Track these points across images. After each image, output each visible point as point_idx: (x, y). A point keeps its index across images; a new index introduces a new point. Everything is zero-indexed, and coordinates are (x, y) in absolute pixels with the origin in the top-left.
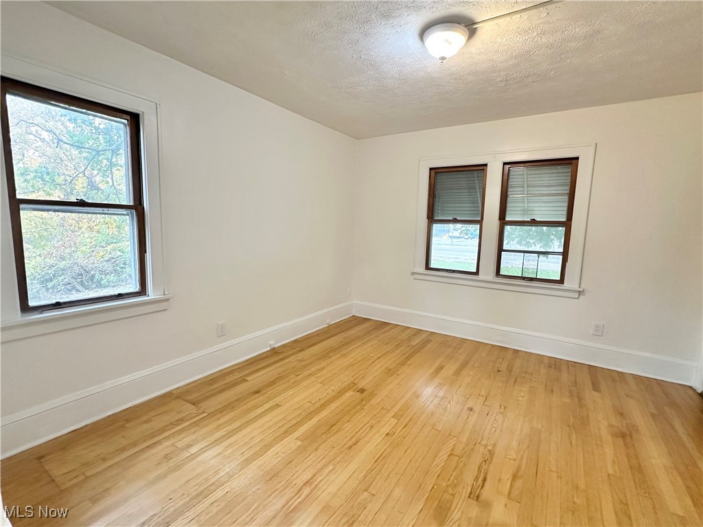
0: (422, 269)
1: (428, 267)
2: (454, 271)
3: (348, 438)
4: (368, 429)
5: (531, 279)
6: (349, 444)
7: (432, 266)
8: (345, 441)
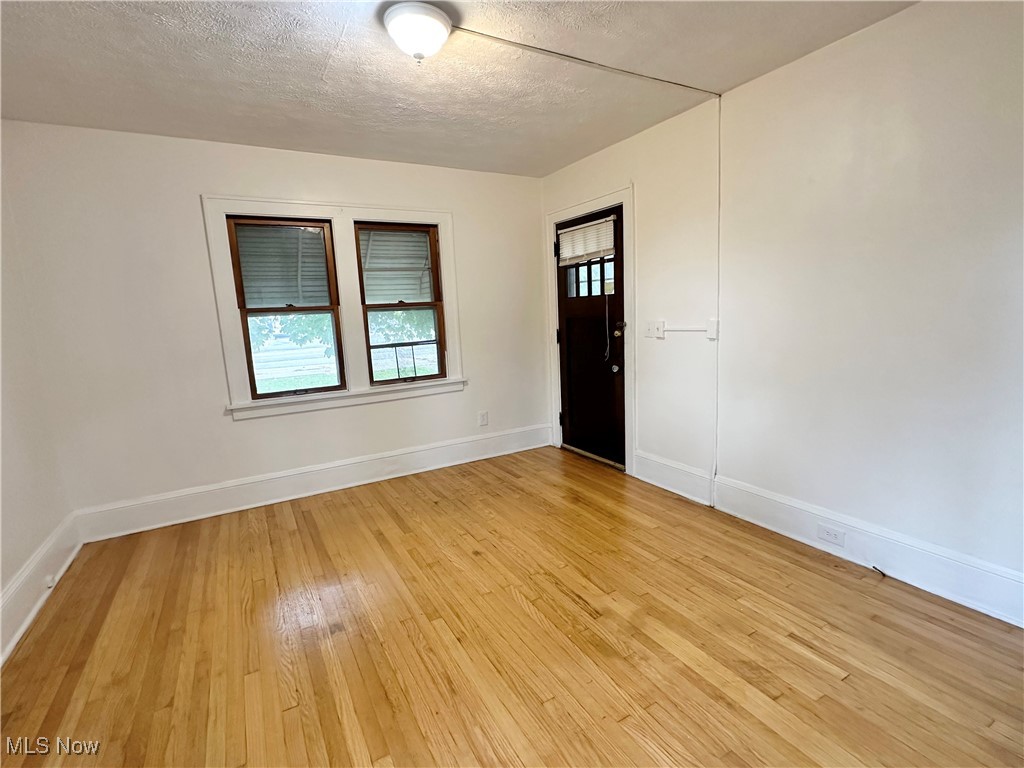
0: (248, 401)
1: (255, 396)
2: (306, 391)
3: (431, 685)
4: (431, 655)
5: (414, 379)
6: (444, 689)
7: (259, 391)
8: (435, 691)
